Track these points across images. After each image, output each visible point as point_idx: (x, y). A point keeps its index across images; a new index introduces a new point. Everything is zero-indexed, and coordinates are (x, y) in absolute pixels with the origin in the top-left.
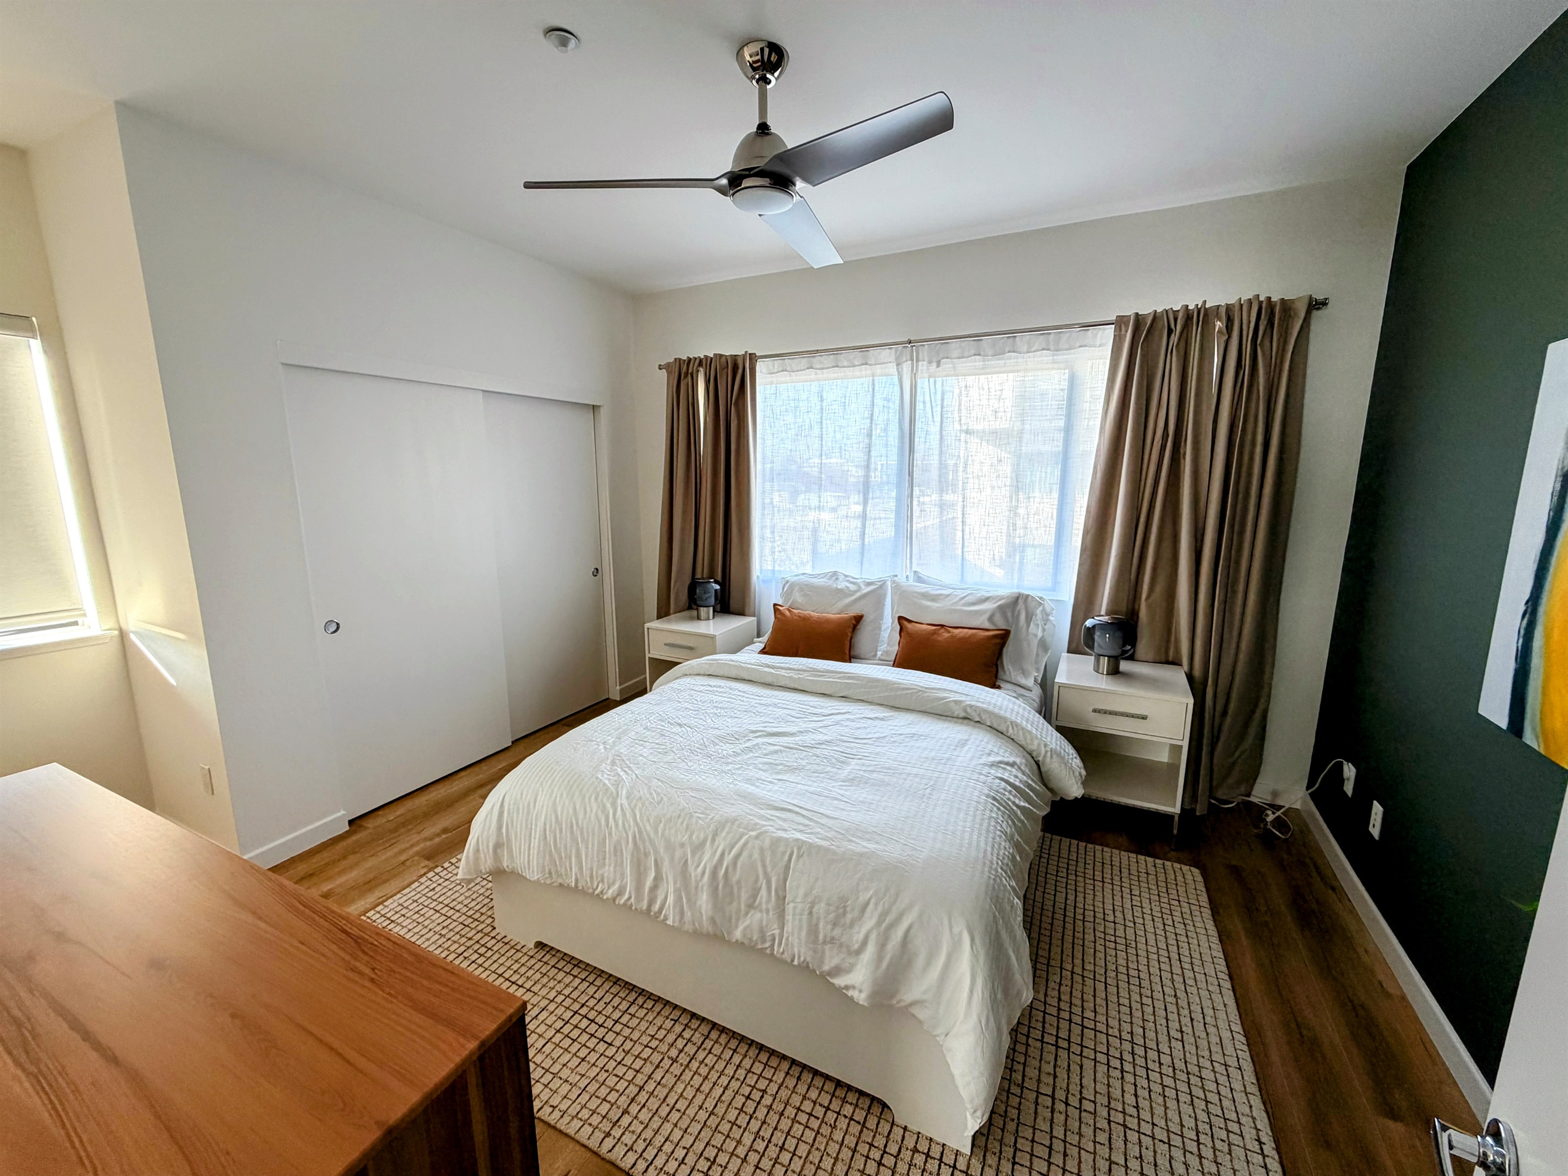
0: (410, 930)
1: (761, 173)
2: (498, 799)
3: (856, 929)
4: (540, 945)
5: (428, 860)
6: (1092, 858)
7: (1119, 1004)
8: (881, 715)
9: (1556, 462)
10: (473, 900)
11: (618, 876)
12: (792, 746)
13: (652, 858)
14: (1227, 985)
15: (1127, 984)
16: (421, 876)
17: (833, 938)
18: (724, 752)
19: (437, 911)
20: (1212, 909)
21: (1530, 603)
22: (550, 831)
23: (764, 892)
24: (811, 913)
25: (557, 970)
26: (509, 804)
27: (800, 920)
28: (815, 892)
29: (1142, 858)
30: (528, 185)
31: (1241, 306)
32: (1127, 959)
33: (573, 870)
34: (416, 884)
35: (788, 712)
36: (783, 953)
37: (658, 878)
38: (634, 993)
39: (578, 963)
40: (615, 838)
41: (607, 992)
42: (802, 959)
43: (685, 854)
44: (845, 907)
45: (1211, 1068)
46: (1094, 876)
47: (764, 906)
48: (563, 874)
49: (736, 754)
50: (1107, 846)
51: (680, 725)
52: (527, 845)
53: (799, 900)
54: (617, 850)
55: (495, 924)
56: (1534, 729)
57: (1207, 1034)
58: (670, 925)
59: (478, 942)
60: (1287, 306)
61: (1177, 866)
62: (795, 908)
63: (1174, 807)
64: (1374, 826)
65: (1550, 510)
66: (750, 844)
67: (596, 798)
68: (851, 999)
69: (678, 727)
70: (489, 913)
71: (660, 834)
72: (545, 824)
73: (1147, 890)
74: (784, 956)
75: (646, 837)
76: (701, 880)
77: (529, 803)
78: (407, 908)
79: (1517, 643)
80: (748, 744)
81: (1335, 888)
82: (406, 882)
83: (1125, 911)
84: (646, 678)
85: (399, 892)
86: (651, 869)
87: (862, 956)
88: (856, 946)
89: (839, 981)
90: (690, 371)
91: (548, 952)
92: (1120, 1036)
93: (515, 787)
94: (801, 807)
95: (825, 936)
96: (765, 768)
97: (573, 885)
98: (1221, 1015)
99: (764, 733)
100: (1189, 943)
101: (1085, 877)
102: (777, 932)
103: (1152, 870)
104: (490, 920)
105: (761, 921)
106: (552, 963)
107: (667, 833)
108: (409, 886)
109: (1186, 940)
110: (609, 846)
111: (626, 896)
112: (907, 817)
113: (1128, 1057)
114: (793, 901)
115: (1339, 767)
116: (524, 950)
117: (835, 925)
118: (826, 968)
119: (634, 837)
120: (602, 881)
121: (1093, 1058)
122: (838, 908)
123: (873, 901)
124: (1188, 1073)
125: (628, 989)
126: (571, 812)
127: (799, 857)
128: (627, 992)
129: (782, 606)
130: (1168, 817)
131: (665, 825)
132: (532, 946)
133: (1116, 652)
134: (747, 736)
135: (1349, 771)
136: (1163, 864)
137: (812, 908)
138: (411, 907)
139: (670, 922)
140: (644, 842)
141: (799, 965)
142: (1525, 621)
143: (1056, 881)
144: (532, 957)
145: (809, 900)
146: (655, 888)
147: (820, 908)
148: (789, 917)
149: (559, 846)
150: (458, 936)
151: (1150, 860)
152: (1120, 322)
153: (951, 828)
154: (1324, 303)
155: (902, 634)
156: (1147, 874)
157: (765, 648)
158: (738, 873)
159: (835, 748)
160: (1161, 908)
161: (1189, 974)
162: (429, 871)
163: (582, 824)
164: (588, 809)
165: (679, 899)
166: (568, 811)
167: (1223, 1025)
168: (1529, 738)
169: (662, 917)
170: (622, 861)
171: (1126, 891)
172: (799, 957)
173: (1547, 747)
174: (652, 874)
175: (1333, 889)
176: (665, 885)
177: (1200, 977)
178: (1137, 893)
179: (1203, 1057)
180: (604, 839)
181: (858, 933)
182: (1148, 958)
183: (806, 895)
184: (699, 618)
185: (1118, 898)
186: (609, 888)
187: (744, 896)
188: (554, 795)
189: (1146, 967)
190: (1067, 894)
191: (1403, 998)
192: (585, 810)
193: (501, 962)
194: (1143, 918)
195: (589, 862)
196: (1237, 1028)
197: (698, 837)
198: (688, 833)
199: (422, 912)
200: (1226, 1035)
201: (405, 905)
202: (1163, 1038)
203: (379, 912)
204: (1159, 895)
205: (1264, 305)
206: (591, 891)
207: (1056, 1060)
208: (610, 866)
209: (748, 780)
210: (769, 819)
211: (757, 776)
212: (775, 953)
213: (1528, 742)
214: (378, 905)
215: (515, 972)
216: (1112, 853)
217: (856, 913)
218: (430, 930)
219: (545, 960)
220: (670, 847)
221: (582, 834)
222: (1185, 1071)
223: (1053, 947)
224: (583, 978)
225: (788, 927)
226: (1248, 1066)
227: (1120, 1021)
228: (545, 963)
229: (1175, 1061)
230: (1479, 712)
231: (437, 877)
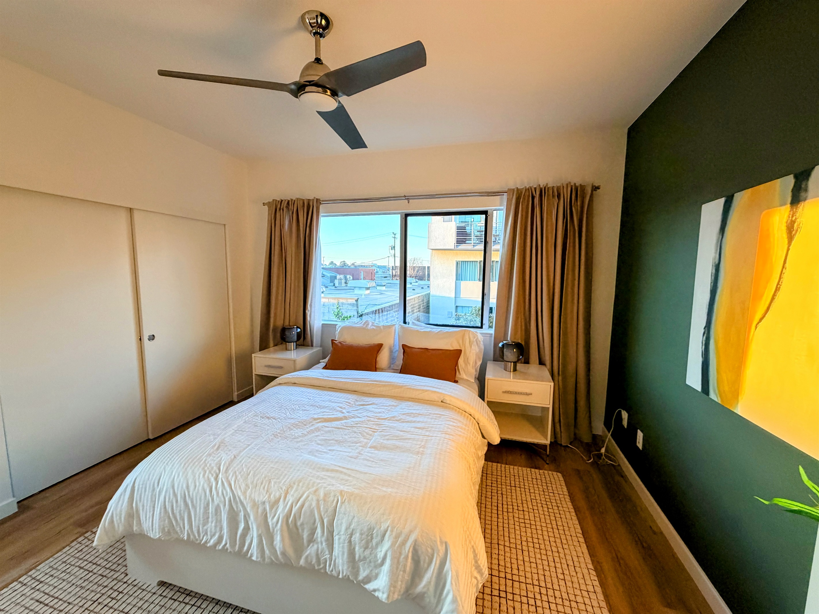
0: (55, 587)
1: (316, 84)
2: (131, 482)
3: (379, 550)
4: (162, 584)
5: (81, 527)
6: (509, 473)
7: (530, 562)
8: (393, 403)
9: (711, 260)
10: (113, 554)
11: (218, 529)
12: (339, 426)
13: (242, 514)
14: (582, 540)
15: (533, 548)
16: (73, 541)
17: (365, 557)
18: (296, 434)
19: (81, 568)
20: (569, 496)
21: (706, 328)
22: (169, 502)
23: (319, 530)
24: (350, 542)
25: (173, 601)
26: (139, 485)
27: (343, 547)
28: (352, 527)
29: (533, 470)
30: (162, 73)
31: (563, 187)
32: (532, 533)
33: (186, 528)
34: (68, 548)
35: (338, 405)
36: (332, 571)
37: (247, 529)
38: (230, 609)
39: (189, 593)
40: (216, 503)
41: (210, 611)
42: (344, 574)
43: (265, 509)
44: (372, 534)
45: (581, 595)
46: (510, 484)
47: (319, 540)
48: (179, 531)
49: (304, 435)
50: (516, 466)
51: (268, 418)
52: (151, 513)
53: (342, 533)
54: (217, 509)
55: (128, 572)
56: (714, 391)
57: (576, 573)
58: (254, 561)
59: (111, 588)
60: (583, 187)
61: (550, 472)
62: (339, 539)
63: (547, 440)
64: (639, 443)
65: (711, 283)
66: (310, 498)
67: (204, 475)
68: (377, 598)
69: (267, 420)
70: (124, 563)
71: (248, 497)
72: (165, 498)
73: (538, 489)
74: (333, 573)
75: (238, 500)
76: (276, 526)
77: (154, 483)
78: (56, 569)
79: (702, 348)
80: (312, 428)
81: (623, 476)
82: (59, 548)
83: (528, 503)
84: (253, 387)
85: (51, 556)
86: (241, 522)
87: (383, 567)
88: (380, 561)
89: (370, 587)
90: (282, 207)
91: (167, 587)
92: (533, 583)
93: (144, 471)
94: (344, 468)
95: (360, 556)
96: (322, 443)
97: (185, 538)
98: (582, 560)
99: (322, 420)
100: (561, 518)
101: (506, 485)
102: (328, 556)
103: (538, 477)
104: (125, 568)
105: (318, 549)
106: (170, 596)
107: (253, 496)
108: (60, 550)
109: (559, 516)
110: (212, 509)
111: (224, 543)
112: (409, 468)
113: (538, 596)
114: (338, 534)
115: (620, 413)
116: (149, 589)
117: (366, 548)
118: (360, 578)
119: (230, 501)
120: (206, 533)
121: (520, 601)
122: (367, 536)
123: (389, 529)
124: (570, 601)
125: (226, 607)
126: (184, 486)
127: (342, 503)
128: (225, 609)
129: (336, 341)
130: (544, 447)
131: (251, 490)
132: (156, 585)
133: (515, 360)
134: (311, 422)
135: (625, 415)
136: (544, 472)
137: (351, 537)
138: (60, 568)
139: (254, 558)
140: (236, 503)
141: (343, 578)
142: (705, 337)
143: (492, 490)
144: (154, 593)
145: (349, 533)
146: (244, 535)
147: (356, 537)
148: (336, 545)
149: (175, 512)
150: (96, 586)
151: (537, 471)
152: (510, 191)
153: (436, 472)
154: (598, 188)
155: (405, 355)
156: (537, 479)
157: (326, 366)
158: (301, 519)
159: (366, 426)
160: (546, 498)
161: (563, 537)
162: (80, 536)
163: (193, 494)
164: (197, 484)
165: (260, 542)
166: (182, 486)
167: (583, 565)
168: (713, 395)
169: (249, 555)
170: (221, 519)
171: (527, 490)
172: (343, 573)
173: (722, 400)
174: (242, 526)
175: (622, 476)
176: (251, 532)
177: (569, 538)
178: (533, 491)
179: (576, 589)
180: (208, 504)
181: (381, 551)
182: (542, 530)
183: (347, 529)
184: (287, 349)
185: (523, 495)
186: (211, 539)
187: (305, 535)
188: (173, 476)
189: (542, 536)
190: (498, 497)
191: (662, 533)
192: (195, 483)
193: (129, 602)
194: (537, 506)
195: (197, 521)
196: (590, 566)
197: (274, 495)
198: (268, 493)
199: (68, 571)
200: (585, 571)
201: (55, 567)
202: (555, 580)
203: (31, 576)
204: (543, 491)
205: (573, 188)
206: (198, 542)
207: (500, 606)
208: (212, 522)
209: (311, 453)
210: (323, 479)
211: (317, 449)
212: (327, 571)
213: (713, 398)
214: (31, 570)
215: (139, 608)
216: (518, 469)
217: (379, 538)
218: (73, 584)
219: (164, 594)
220: (255, 505)
221: (192, 502)
222: (568, 600)
223: (493, 531)
224: (193, 603)
225: (336, 552)
226: (599, 590)
227: (531, 573)
228: (165, 597)
229: (562, 594)
230: (687, 383)
231: (86, 540)
